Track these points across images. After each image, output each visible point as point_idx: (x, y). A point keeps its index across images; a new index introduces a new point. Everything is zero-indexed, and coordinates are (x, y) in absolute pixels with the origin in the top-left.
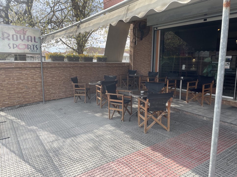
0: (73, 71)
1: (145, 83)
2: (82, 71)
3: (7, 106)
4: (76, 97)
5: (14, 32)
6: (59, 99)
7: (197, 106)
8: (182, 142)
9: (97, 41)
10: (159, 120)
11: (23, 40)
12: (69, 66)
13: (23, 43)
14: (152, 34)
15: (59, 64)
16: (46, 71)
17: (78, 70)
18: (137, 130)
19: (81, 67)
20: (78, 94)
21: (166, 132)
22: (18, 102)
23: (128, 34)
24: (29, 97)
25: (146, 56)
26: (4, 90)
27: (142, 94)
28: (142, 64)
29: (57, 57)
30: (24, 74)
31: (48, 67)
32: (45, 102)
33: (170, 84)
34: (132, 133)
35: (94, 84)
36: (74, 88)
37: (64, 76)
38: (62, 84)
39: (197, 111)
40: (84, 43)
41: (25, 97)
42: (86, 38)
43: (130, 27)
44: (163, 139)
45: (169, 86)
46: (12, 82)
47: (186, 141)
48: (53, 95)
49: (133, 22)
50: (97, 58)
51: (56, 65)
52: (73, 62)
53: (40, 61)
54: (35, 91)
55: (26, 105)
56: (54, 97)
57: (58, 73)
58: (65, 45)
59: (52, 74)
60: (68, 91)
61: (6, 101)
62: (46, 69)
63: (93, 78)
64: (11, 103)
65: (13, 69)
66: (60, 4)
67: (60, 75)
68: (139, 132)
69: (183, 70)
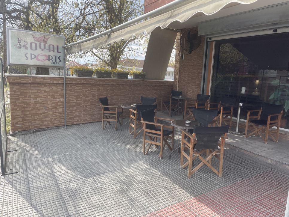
0: (102, 89)
1: (192, 108)
2: (114, 90)
3: (20, 130)
4: (104, 122)
5: (33, 39)
6: (84, 123)
7: (260, 143)
8: (238, 194)
9: (135, 53)
10: (208, 162)
11: (44, 50)
12: (98, 83)
13: (43, 53)
14: (204, 46)
15: (86, 80)
16: (70, 89)
17: (109, 89)
18: (179, 172)
19: (113, 85)
20: (107, 119)
21: (217, 178)
22: (34, 125)
23: (173, 45)
24: (47, 119)
25: (195, 74)
26: (18, 110)
27: (187, 125)
28: (189, 84)
29: (84, 72)
30: (43, 92)
31: (73, 84)
32: (66, 127)
33: (224, 112)
34: (172, 176)
35: (127, 107)
36: (103, 111)
37: (92, 95)
38: (89, 105)
39: (258, 150)
40: (119, 55)
41: (43, 119)
42: (121, 48)
43: (177, 36)
44: (212, 188)
45: (223, 114)
46: (28, 101)
47: (243, 192)
48: (77, 118)
49: (181, 30)
50: (134, 74)
51: (83, 81)
52: (104, 78)
53: (63, 76)
54: (55, 112)
55: (43, 130)
56: (78, 121)
57: (85, 91)
58: (95, 56)
59: (77, 92)
60: (95, 114)
61: (20, 124)
62: (70, 86)
63: (127, 99)
64: (25, 126)
65: (30, 85)
66: (92, 5)
67: (86, 94)
68: (181, 175)
69: (243, 94)
